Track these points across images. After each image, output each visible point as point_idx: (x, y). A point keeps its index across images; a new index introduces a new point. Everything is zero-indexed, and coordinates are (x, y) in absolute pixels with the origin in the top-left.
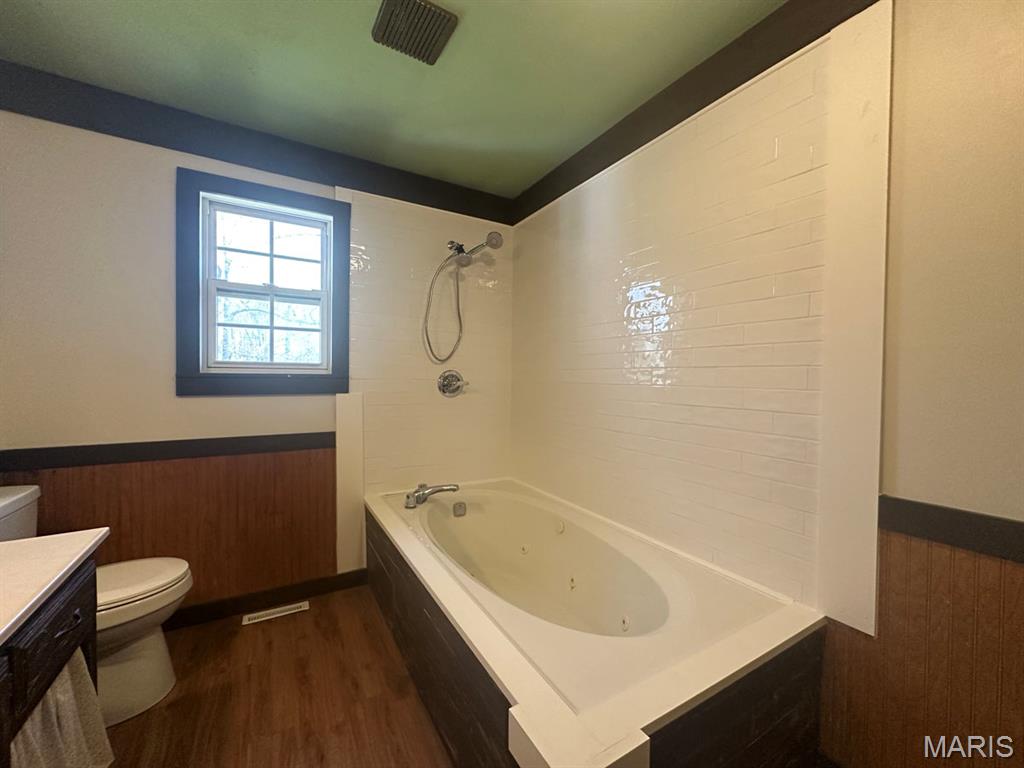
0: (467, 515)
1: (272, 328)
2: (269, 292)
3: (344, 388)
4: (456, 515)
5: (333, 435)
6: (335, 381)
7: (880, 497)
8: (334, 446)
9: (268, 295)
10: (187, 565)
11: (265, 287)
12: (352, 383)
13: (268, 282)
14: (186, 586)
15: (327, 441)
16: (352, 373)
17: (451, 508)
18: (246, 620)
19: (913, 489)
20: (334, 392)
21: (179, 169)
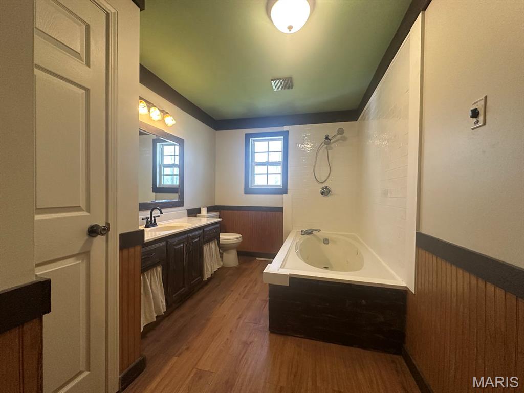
0: (329, 244)
1: (267, 174)
2: (267, 164)
3: (286, 193)
4: (325, 244)
5: (282, 208)
6: (284, 191)
7: (416, 233)
8: (283, 212)
10: (241, 236)
11: (266, 162)
12: (288, 191)
13: (267, 160)
14: (241, 240)
15: (280, 210)
16: (288, 188)
17: (323, 240)
18: (257, 259)
19: (430, 230)
20: (282, 194)
21: (246, 134)
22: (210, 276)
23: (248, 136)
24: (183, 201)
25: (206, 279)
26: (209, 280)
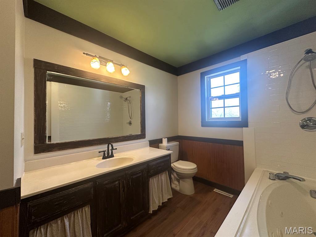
1: (224, 107)
2: (223, 97)
3: (247, 126)
4: (313, 197)
5: (242, 142)
6: (243, 123)
8: (243, 146)
9: (223, 98)
10: (196, 166)
13: (223, 94)
15: (240, 144)
17: (308, 192)
18: (215, 191)
20: (242, 127)
21: (201, 73)
22: (156, 208)
23: (203, 75)
24: (145, 134)
25: (151, 212)
26: (155, 212)
